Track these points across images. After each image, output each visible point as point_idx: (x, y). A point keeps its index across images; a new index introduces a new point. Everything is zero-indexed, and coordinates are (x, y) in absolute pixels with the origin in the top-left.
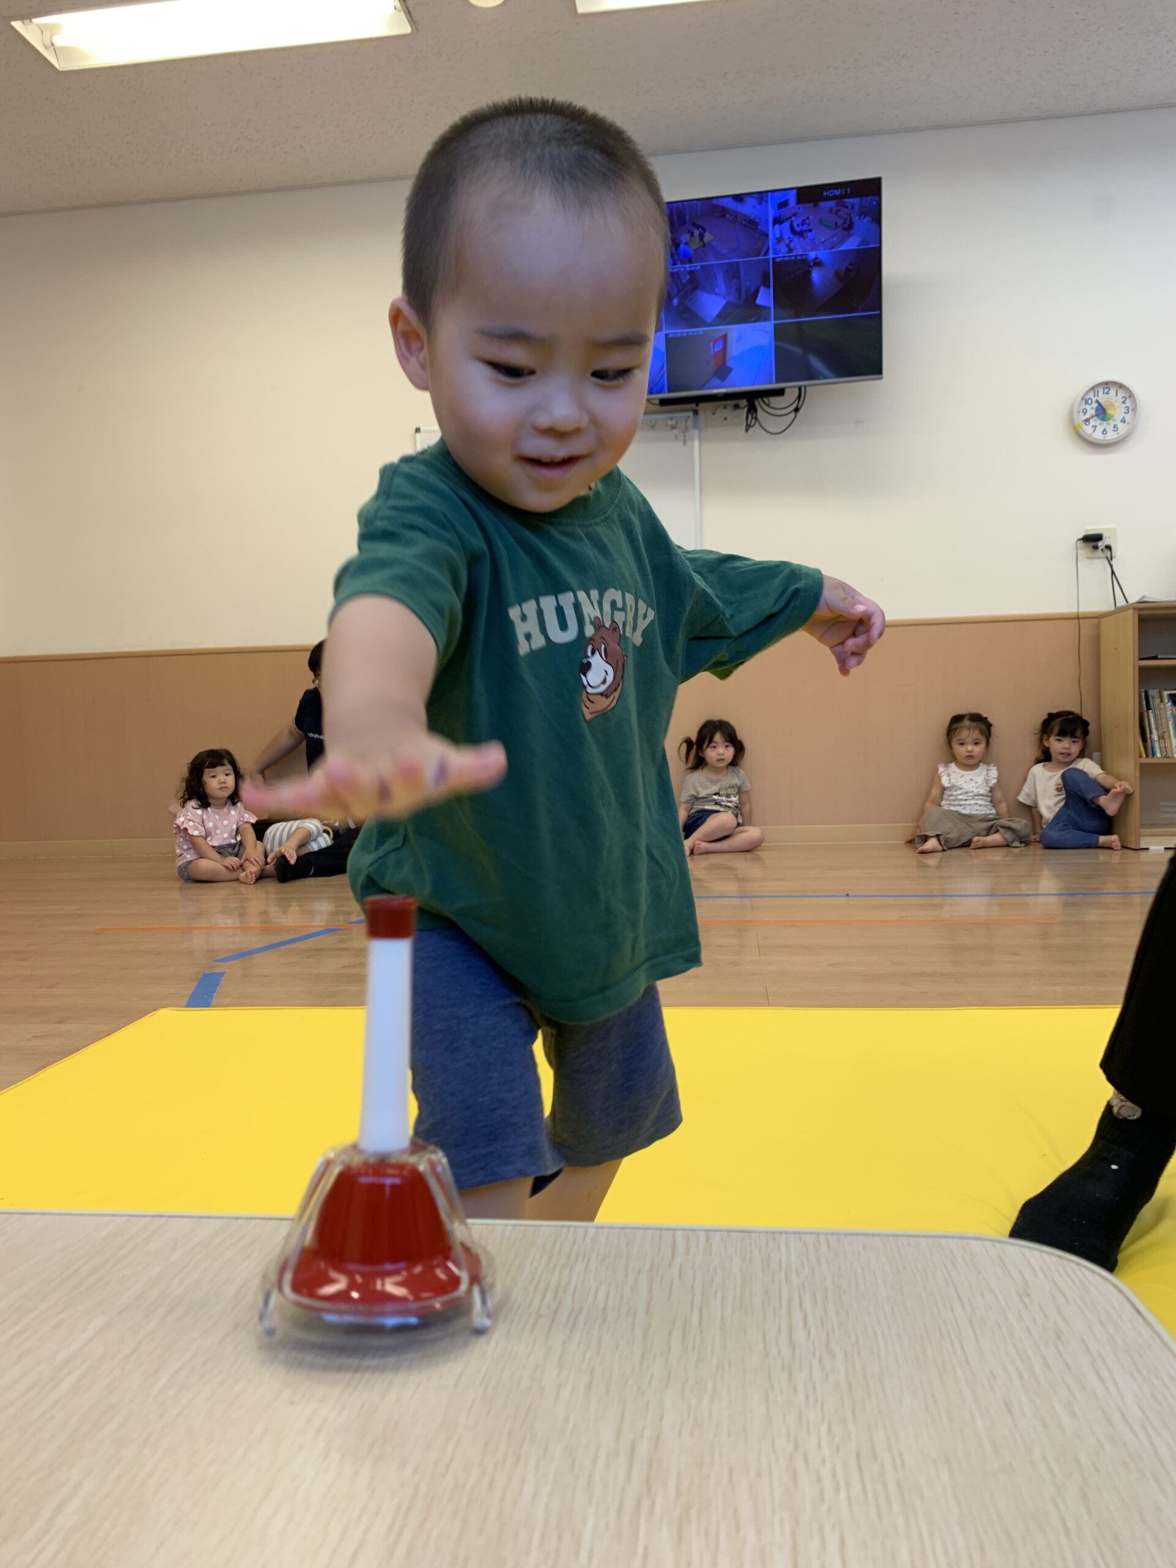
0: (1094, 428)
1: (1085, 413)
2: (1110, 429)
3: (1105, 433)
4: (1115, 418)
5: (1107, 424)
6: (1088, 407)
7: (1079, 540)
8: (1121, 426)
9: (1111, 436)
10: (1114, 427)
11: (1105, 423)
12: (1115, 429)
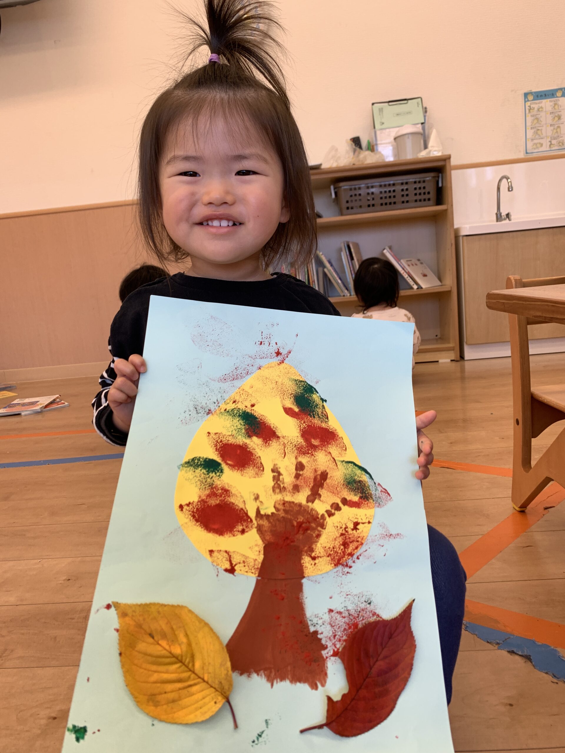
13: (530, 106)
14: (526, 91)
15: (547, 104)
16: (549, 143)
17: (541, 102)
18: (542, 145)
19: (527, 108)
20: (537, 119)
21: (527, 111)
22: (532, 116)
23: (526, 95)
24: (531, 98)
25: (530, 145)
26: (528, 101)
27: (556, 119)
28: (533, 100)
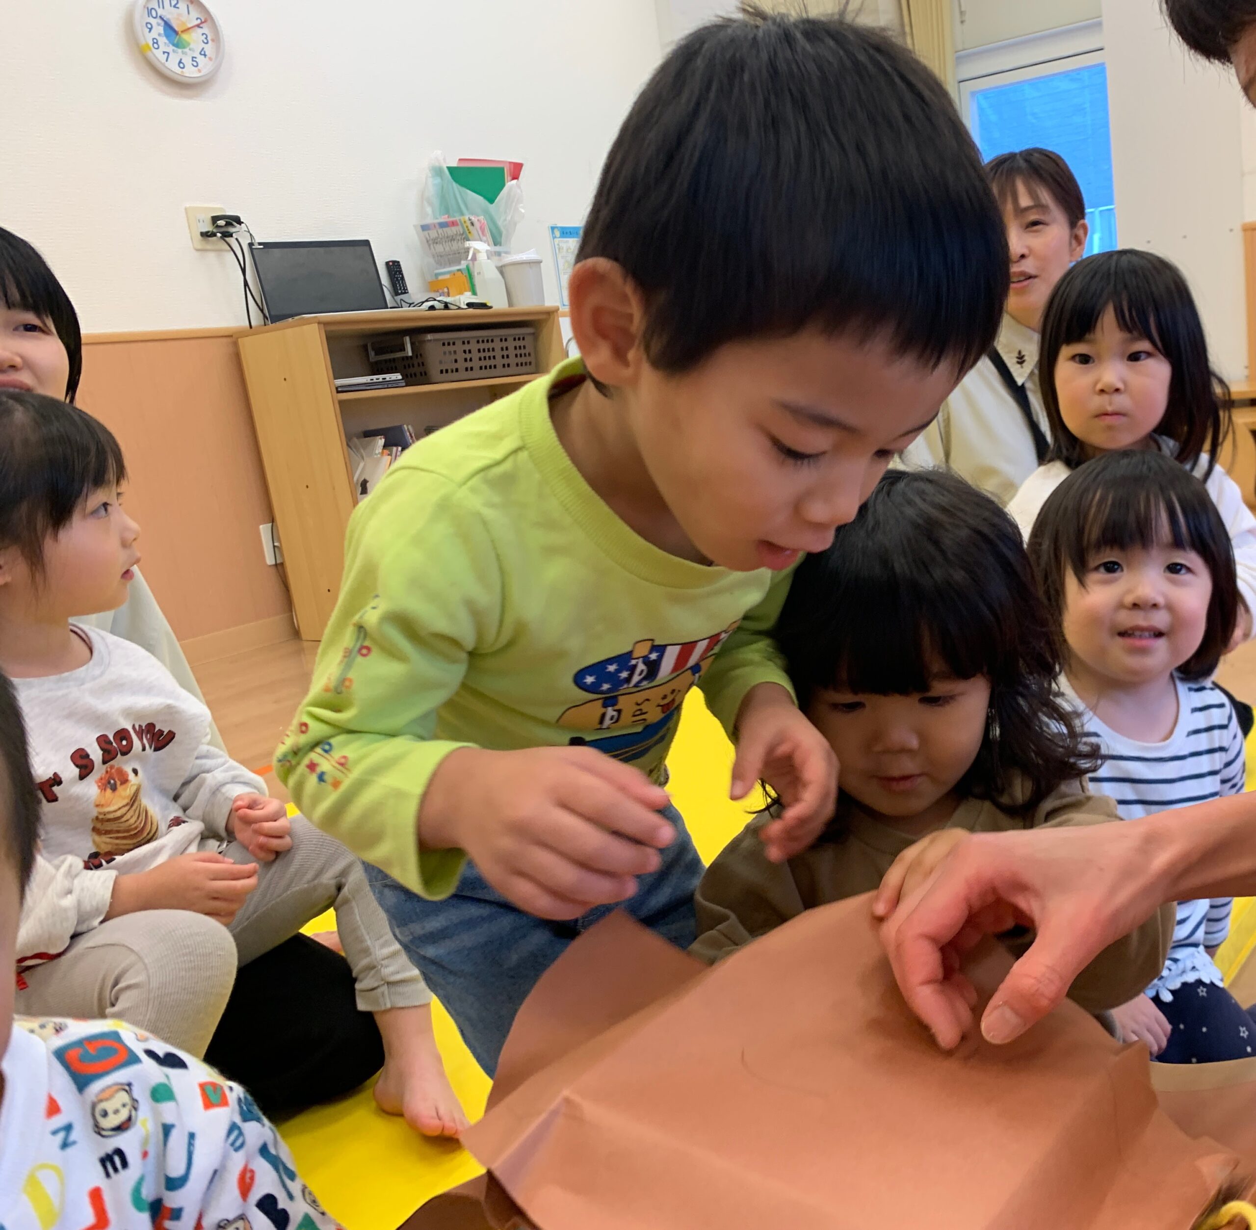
0: (166, 54)
1: (150, 29)
2: (187, 61)
3: (181, 65)
4: (191, 46)
5: (183, 53)
6: (154, 22)
8: (200, 59)
9: (190, 72)
10: (193, 61)
11: (180, 51)
12: (195, 64)
13: (558, 245)
14: (552, 224)
15: (572, 243)
17: (567, 242)
20: (568, 262)
21: (557, 250)
22: (562, 257)
23: (553, 228)
24: (557, 233)
26: (555, 237)
28: (559, 237)
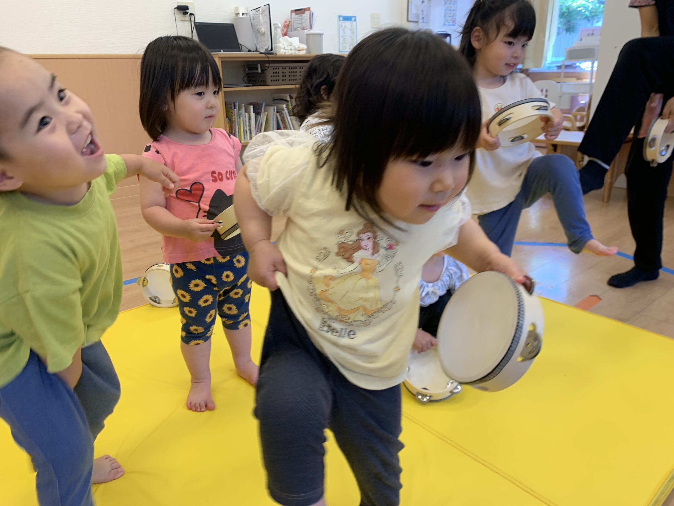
7: (175, 8)
13: (341, 24)
14: (339, 14)
15: (348, 23)
16: (349, 48)
17: (345, 23)
18: (346, 48)
19: (340, 25)
20: (344, 32)
21: (340, 27)
22: (342, 30)
23: (339, 17)
24: (341, 19)
25: (341, 46)
26: (340, 21)
27: (352, 33)
28: (342, 21)
